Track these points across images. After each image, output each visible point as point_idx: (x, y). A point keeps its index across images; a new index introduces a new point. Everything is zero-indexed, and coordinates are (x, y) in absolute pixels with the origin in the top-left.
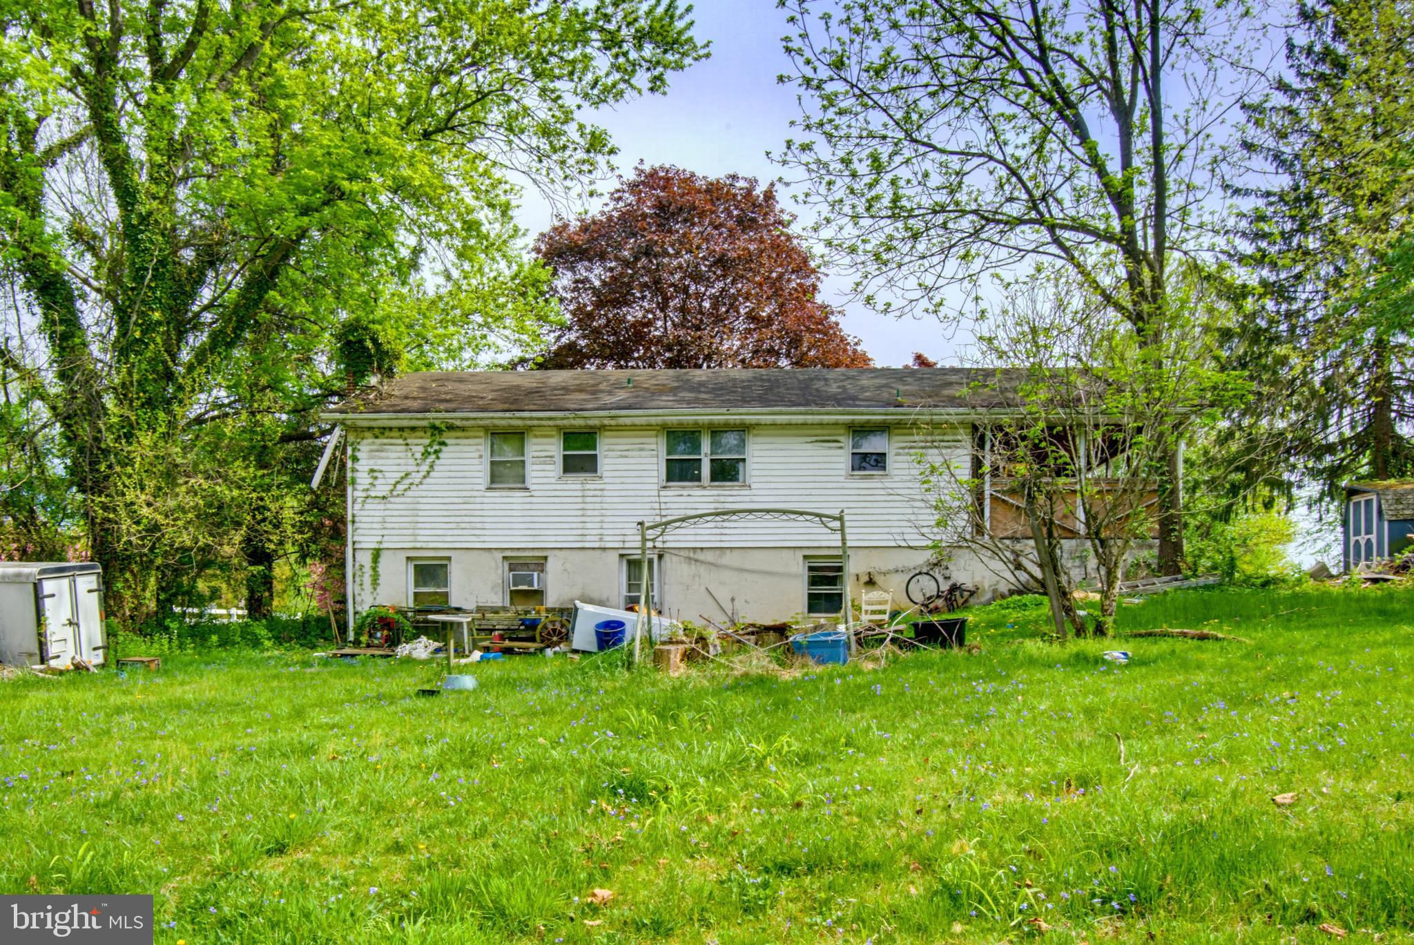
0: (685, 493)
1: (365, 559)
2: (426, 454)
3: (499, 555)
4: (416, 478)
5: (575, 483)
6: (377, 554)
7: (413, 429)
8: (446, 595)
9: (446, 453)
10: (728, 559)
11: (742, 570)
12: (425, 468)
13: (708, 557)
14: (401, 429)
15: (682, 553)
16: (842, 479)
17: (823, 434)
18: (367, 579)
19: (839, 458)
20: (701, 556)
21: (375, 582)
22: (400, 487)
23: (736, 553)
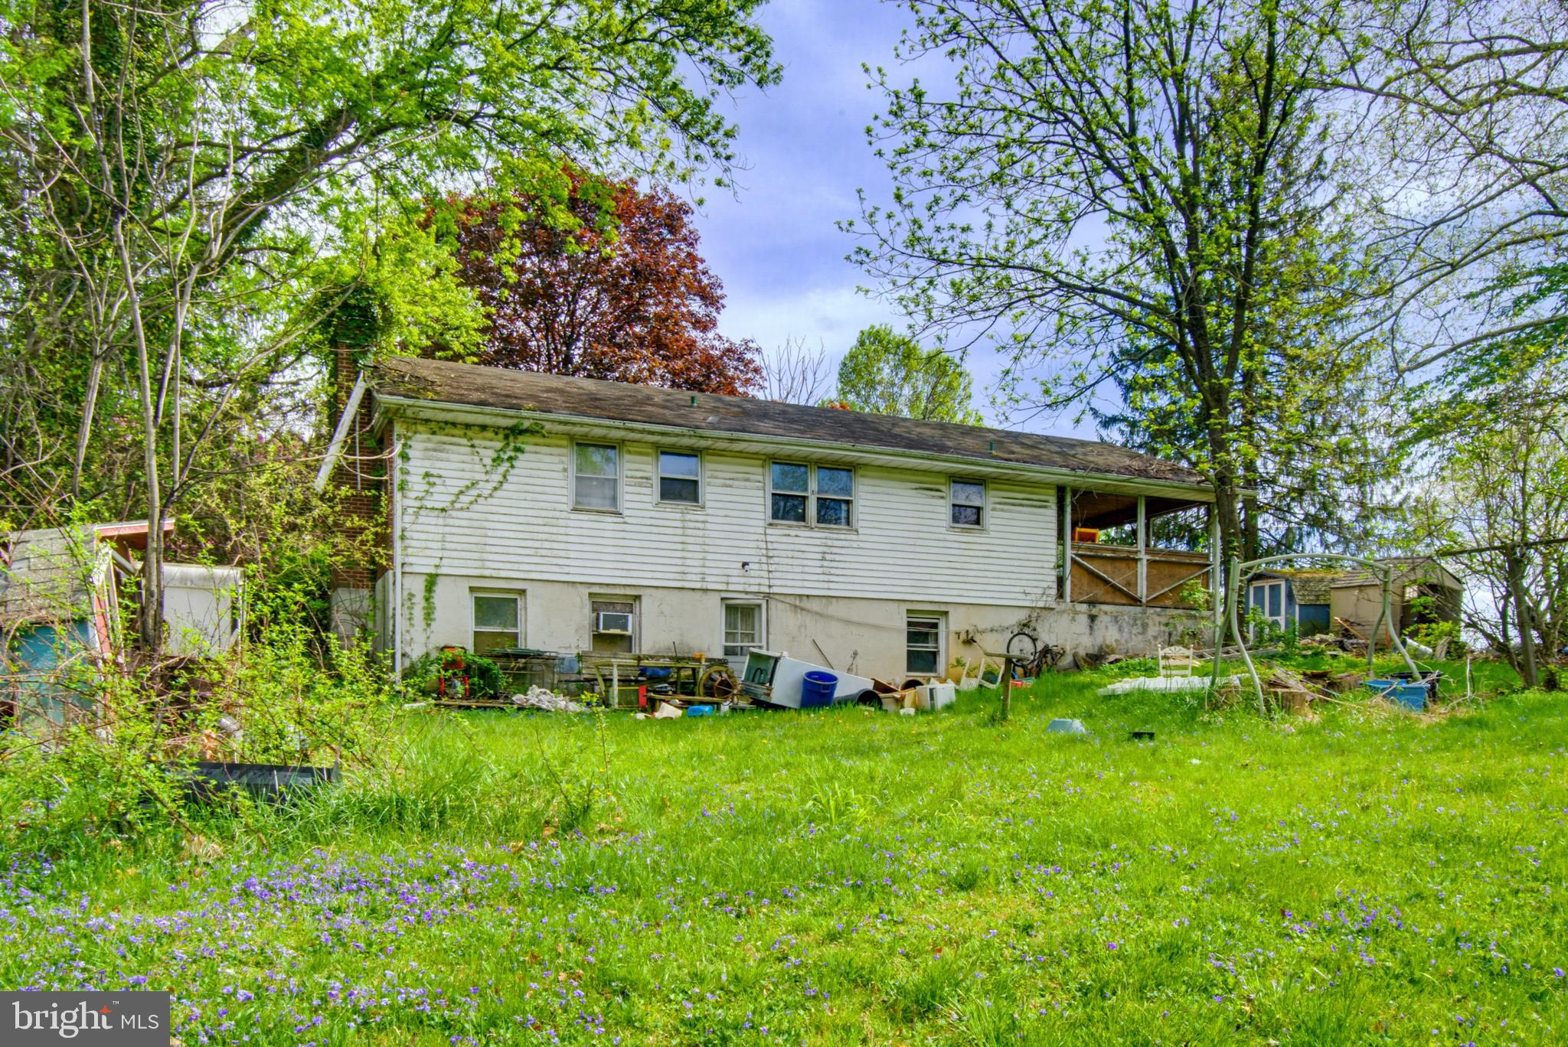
0: (793, 533)
1: (418, 586)
2: (497, 460)
3: (585, 591)
4: (486, 488)
5: (674, 513)
6: (432, 581)
7: (484, 428)
8: (515, 636)
9: (522, 461)
10: (835, 609)
11: (848, 622)
12: (496, 477)
13: (814, 605)
14: (468, 426)
15: (788, 600)
16: (943, 530)
17: (925, 481)
18: (419, 613)
19: (940, 509)
20: (805, 604)
21: (429, 616)
22: (465, 499)
23: (842, 602)
